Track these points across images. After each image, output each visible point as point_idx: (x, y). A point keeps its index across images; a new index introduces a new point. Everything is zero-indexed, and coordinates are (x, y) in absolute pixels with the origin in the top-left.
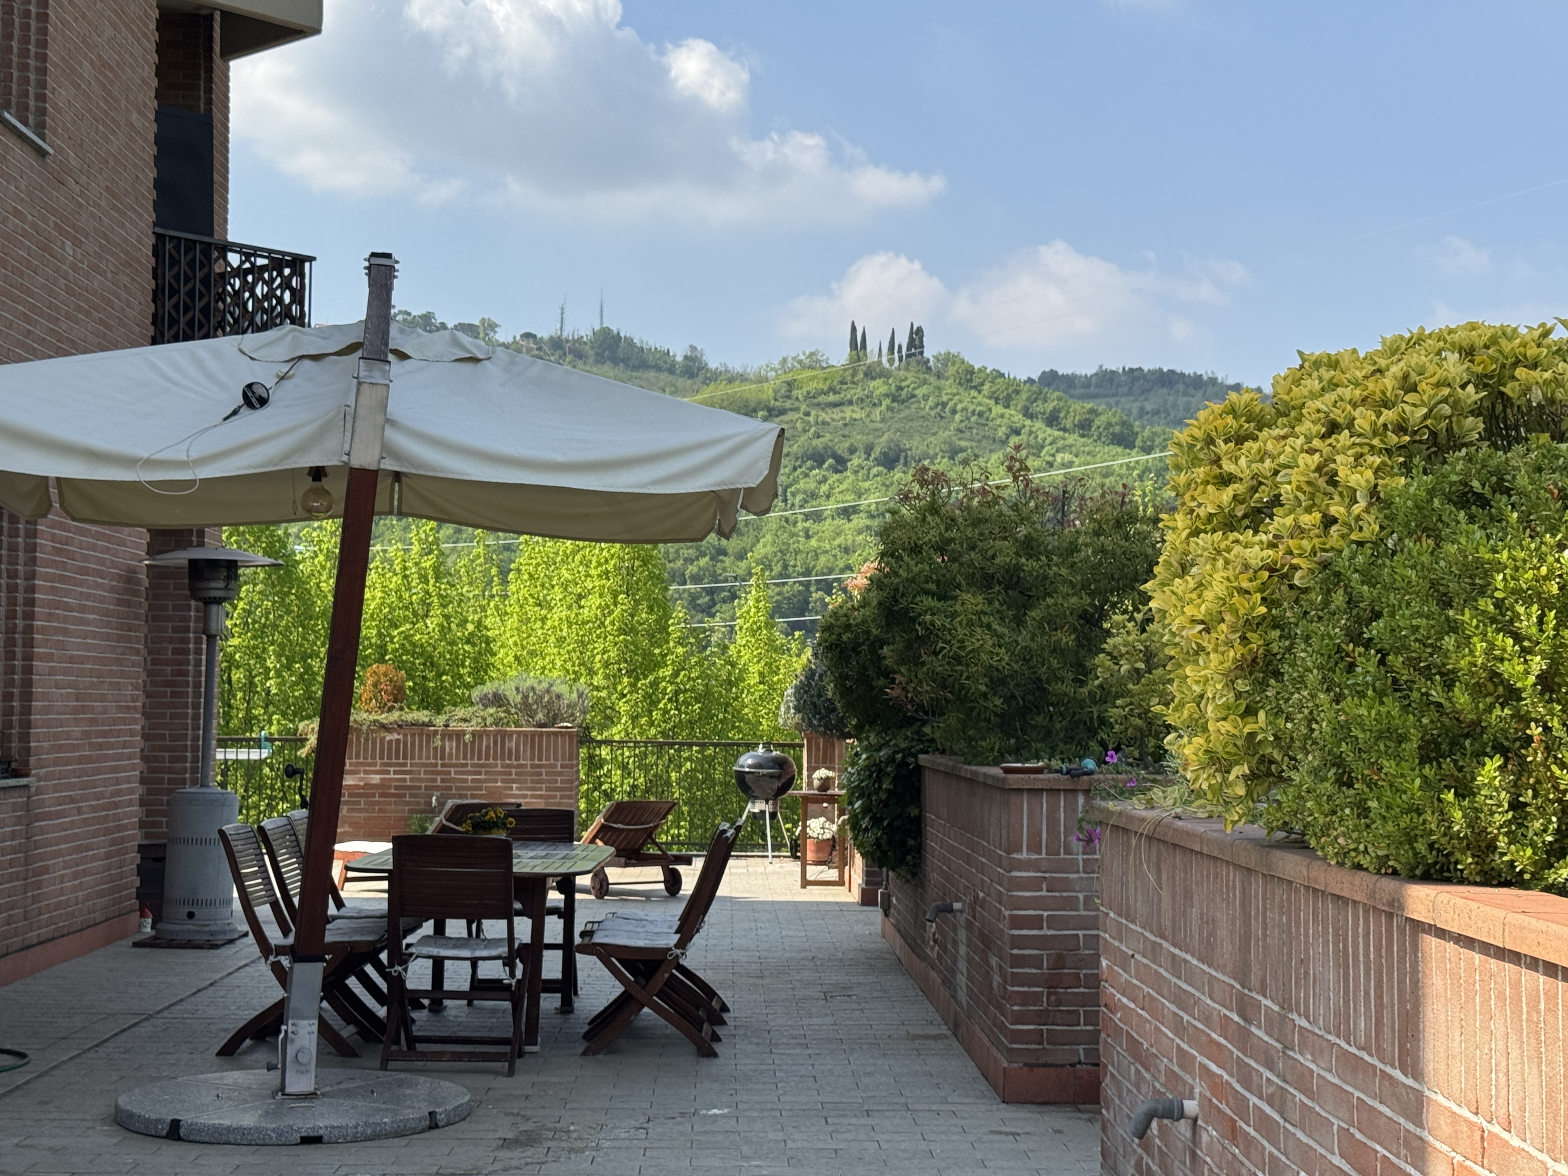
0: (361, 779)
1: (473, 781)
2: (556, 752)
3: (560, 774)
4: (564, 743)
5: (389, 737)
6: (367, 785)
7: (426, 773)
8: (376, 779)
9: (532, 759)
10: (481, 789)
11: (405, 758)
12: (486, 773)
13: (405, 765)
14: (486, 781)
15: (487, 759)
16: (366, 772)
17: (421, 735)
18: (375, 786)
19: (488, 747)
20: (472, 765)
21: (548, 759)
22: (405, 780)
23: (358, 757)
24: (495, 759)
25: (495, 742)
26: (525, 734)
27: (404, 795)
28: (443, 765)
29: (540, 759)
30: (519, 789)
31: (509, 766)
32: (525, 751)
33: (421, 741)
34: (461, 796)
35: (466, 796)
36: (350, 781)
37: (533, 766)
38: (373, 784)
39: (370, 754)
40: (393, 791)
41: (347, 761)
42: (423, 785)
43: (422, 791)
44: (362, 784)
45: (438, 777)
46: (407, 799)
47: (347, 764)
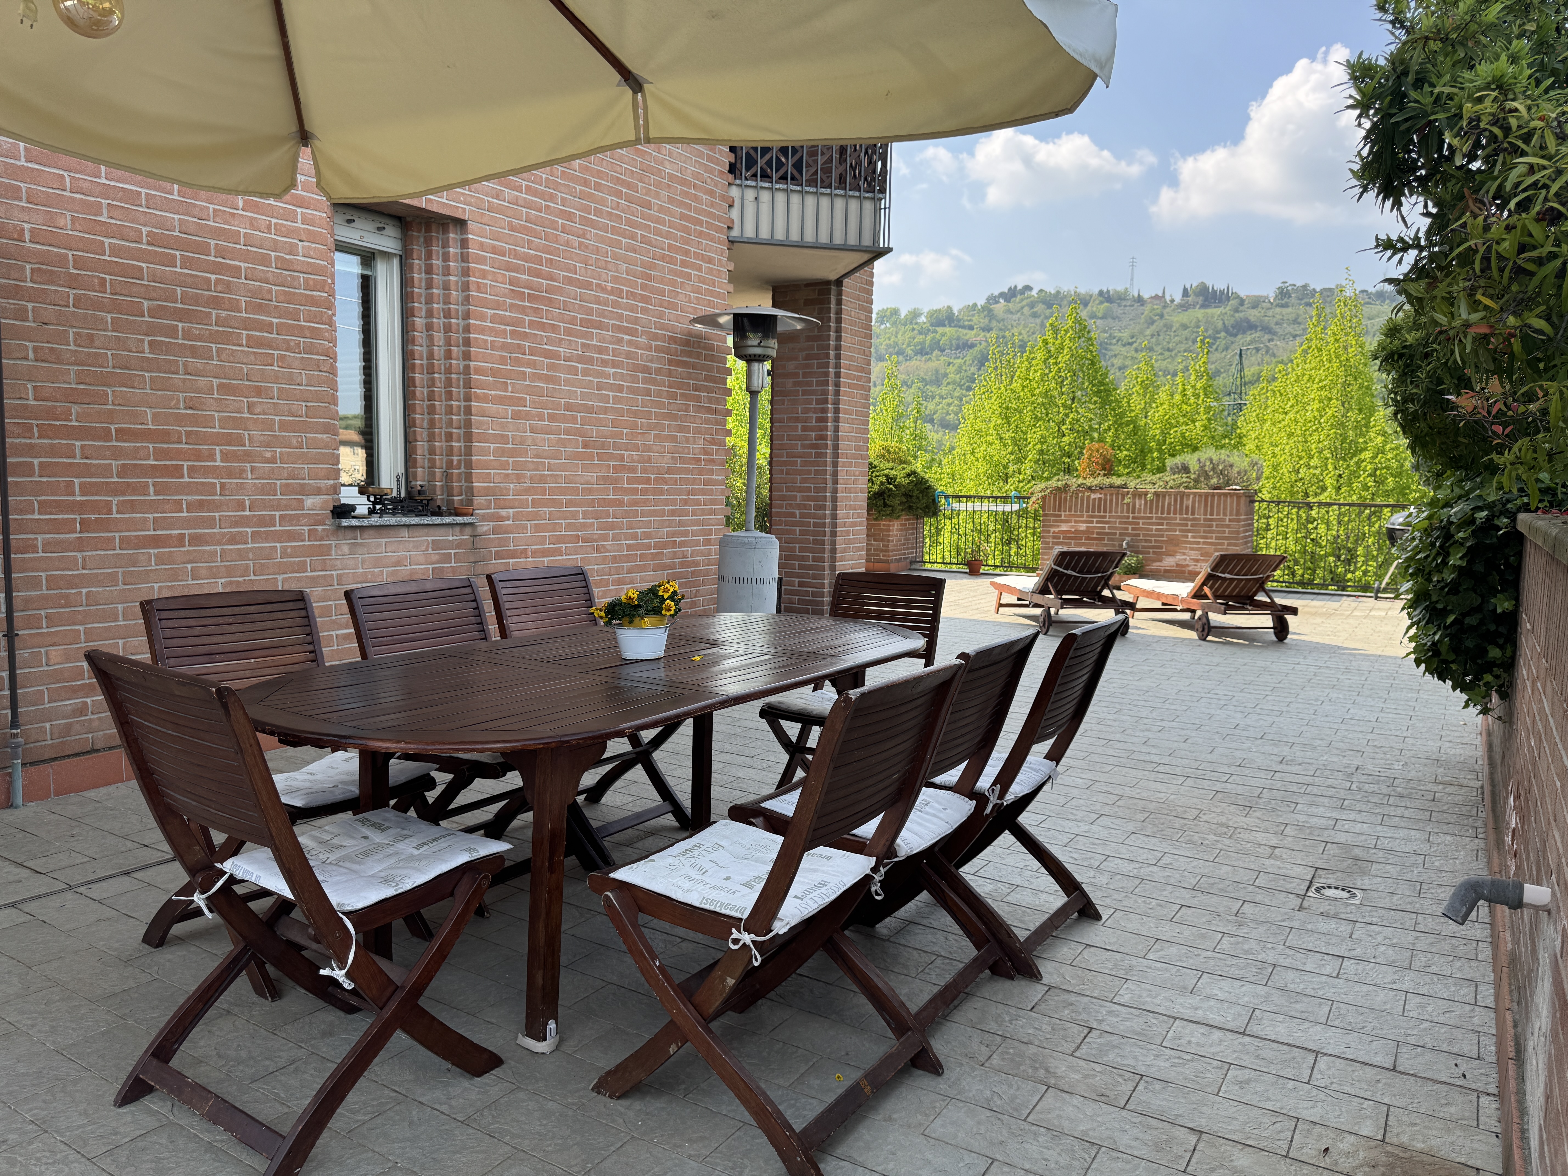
0: (1072, 527)
1: (1157, 530)
2: (1225, 509)
3: (1228, 526)
4: (1232, 503)
5: (1093, 496)
6: (1077, 531)
7: (1120, 523)
8: (1083, 527)
9: (1205, 514)
10: (1162, 536)
11: (1105, 512)
12: (1167, 524)
13: (1105, 517)
14: (1167, 530)
15: (1169, 513)
16: (1076, 522)
17: (1117, 494)
18: (1083, 532)
19: (1169, 504)
20: (1157, 518)
21: (1218, 514)
22: (1104, 528)
23: (1070, 510)
24: (1175, 513)
25: (1176, 501)
26: (1200, 495)
27: (1104, 539)
28: (1133, 518)
29: (1212, 514)
30: (1193, 537)
31: (1186, 519)
32: (1199, 507)
33: (1117, 499)
34: (1146, 541)
35: (1150, 541)
36: (1064, 527)
37: (1205, 520)
38: (1081, 530)
39: (1079, 508)
40: (1095, 535)
41: (1063, 513)
42: (1118, 532)
43: (1117, 537)
44: (1073, 530)
45: (1130, 526)
46: (1106, 542)
47: (1063, 515)
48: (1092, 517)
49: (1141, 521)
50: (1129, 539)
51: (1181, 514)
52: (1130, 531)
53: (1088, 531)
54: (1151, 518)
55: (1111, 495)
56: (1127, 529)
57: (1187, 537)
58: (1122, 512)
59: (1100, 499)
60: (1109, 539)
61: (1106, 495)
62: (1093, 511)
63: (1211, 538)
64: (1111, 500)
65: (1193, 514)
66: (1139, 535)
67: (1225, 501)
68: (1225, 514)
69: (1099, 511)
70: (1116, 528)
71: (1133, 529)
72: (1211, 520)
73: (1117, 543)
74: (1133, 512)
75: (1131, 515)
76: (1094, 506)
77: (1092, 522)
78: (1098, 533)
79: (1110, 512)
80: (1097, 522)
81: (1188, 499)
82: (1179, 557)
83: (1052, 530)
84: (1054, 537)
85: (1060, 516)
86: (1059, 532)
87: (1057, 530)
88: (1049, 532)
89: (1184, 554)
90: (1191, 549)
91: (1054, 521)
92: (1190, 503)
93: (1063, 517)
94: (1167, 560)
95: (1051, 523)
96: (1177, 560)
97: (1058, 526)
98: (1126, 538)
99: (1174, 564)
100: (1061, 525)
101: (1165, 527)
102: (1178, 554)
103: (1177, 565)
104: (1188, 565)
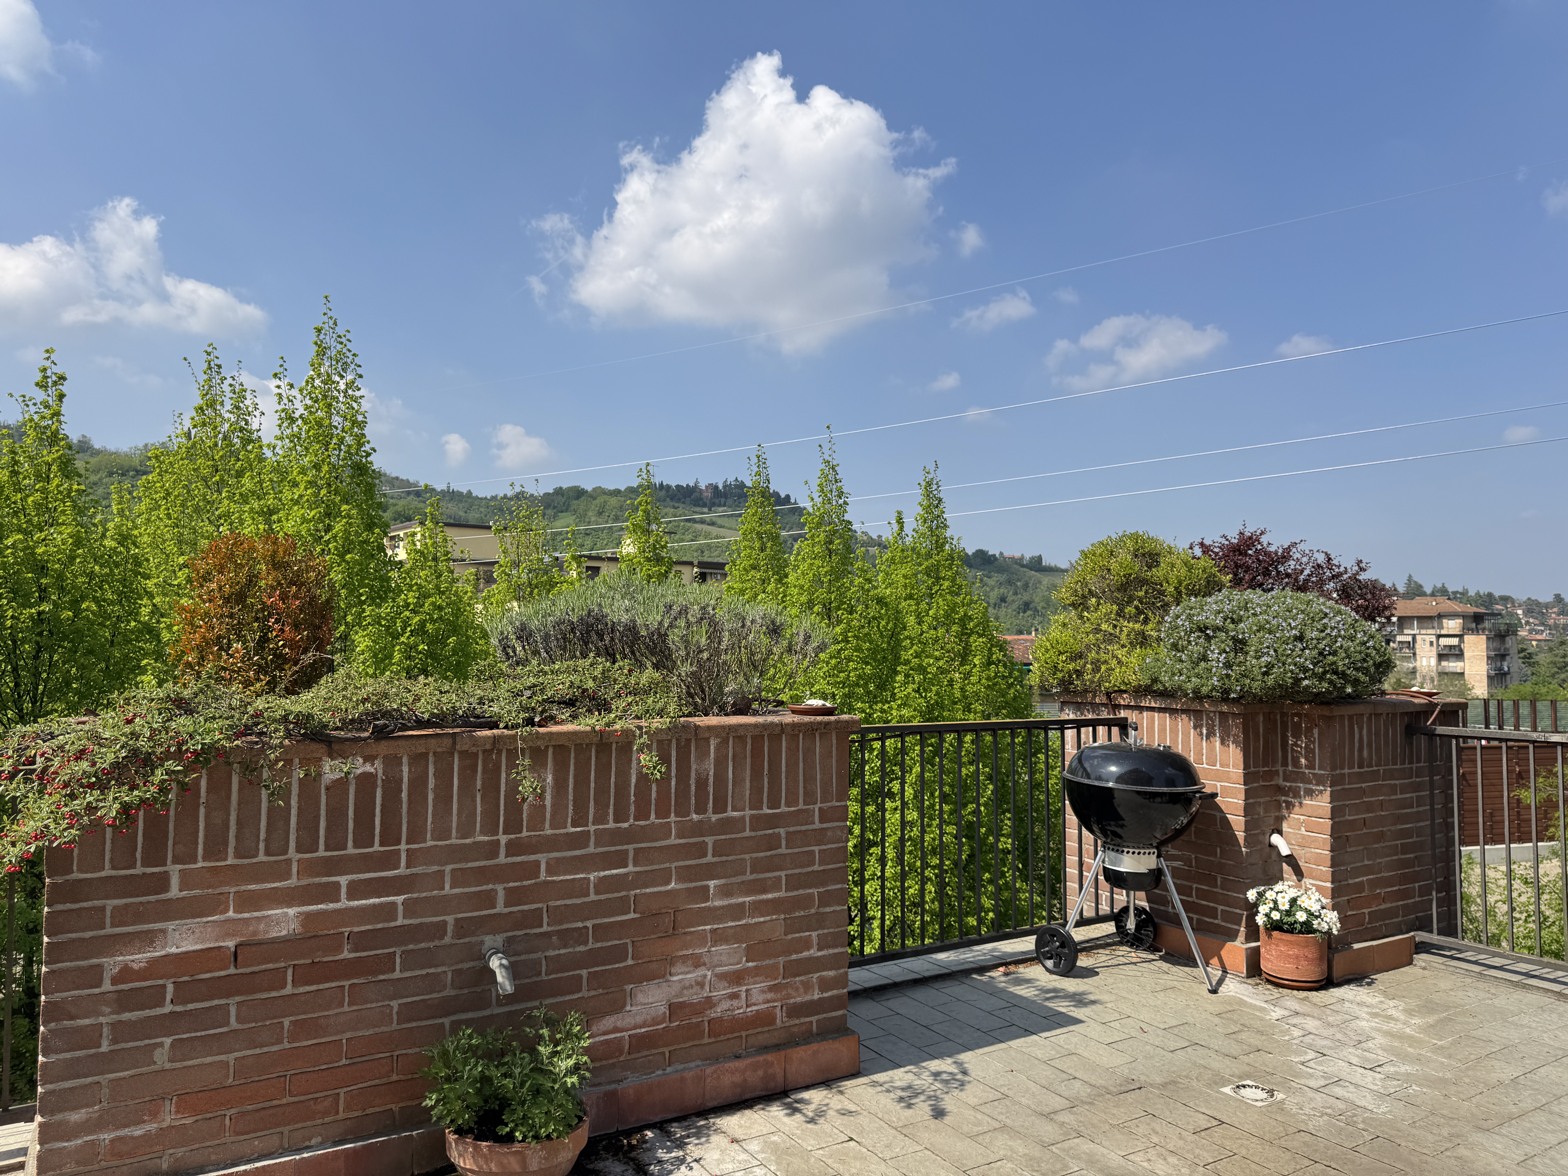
0: (229, 929)
1: (601, 885)
5: (335, 770)
7: (459, 878)
8: (283, 920)
9: (755, 803)
12: (638, 856)
13: (389, 860)
14: (637, 881)
16: (248, 902)
17: (446, 757)
19: (644, 778)
20: (600, 838)
22: (388, 911)
23: (215, 849)
27: (388, 963)
30: (723, 892)
31: (698, 829)
33: (444, 777)
34: (565, 937)
35: (581, 936)
36: (184, 940)
37: (758, 822)
38: (274, 941)
39: (263, 836)
40: (346, 954)
41: (174, 871)
42: (450, 919)
43: (447, 940)
44: (231, 944)
45: (500, 888)
46: (397, 974)
47: (175, 882)
48: (331, 868)
49: (543, 858)
50: (499, 940)
51: (682, 811)
52: (500, 908)
53: (312, 937)
54: (580, 840)
55: (419, 759)
56: (489, 899)
58: (466, 830)
59: (366, 781)
60: (409, 960)
61: (392, 762)
62: (336, 842)
63: (775, 886)
64: (418, 784)
65: (720, 807)
66: (535, 918)
67: (809, 752)
68: (810, 798)
69: (364, 837)
70: (443, 904)
71: (513, 896)
72: (772, 821)
73: (446, 972)
74: (513, 826)
75: (503, 839)
76: (337, 815)
77: (331, 893)
78: (359, 941)
79: (415, 836)
80: (355, 890)
81: (703, 754)
82: (682, 977)
83: (113, 963)
84: (124, 1001)
85: (162, 883)
86: (154, 968)
87: (138, 959)
88: (95, 976)
89: (697, 962)
90: (719, 937)
91: (121, 916)
92: (710, 766)
93: (174, 892)
94: (640, 998)
95: (109, 930)
96: (675, 989)
97: (149, 939)
98: (489, 941)
99: (663, 1009)
100: (164, 931)
101: (631, 868)
102: (678, 968)
103: (674, 1009)
104: (709, 1003)
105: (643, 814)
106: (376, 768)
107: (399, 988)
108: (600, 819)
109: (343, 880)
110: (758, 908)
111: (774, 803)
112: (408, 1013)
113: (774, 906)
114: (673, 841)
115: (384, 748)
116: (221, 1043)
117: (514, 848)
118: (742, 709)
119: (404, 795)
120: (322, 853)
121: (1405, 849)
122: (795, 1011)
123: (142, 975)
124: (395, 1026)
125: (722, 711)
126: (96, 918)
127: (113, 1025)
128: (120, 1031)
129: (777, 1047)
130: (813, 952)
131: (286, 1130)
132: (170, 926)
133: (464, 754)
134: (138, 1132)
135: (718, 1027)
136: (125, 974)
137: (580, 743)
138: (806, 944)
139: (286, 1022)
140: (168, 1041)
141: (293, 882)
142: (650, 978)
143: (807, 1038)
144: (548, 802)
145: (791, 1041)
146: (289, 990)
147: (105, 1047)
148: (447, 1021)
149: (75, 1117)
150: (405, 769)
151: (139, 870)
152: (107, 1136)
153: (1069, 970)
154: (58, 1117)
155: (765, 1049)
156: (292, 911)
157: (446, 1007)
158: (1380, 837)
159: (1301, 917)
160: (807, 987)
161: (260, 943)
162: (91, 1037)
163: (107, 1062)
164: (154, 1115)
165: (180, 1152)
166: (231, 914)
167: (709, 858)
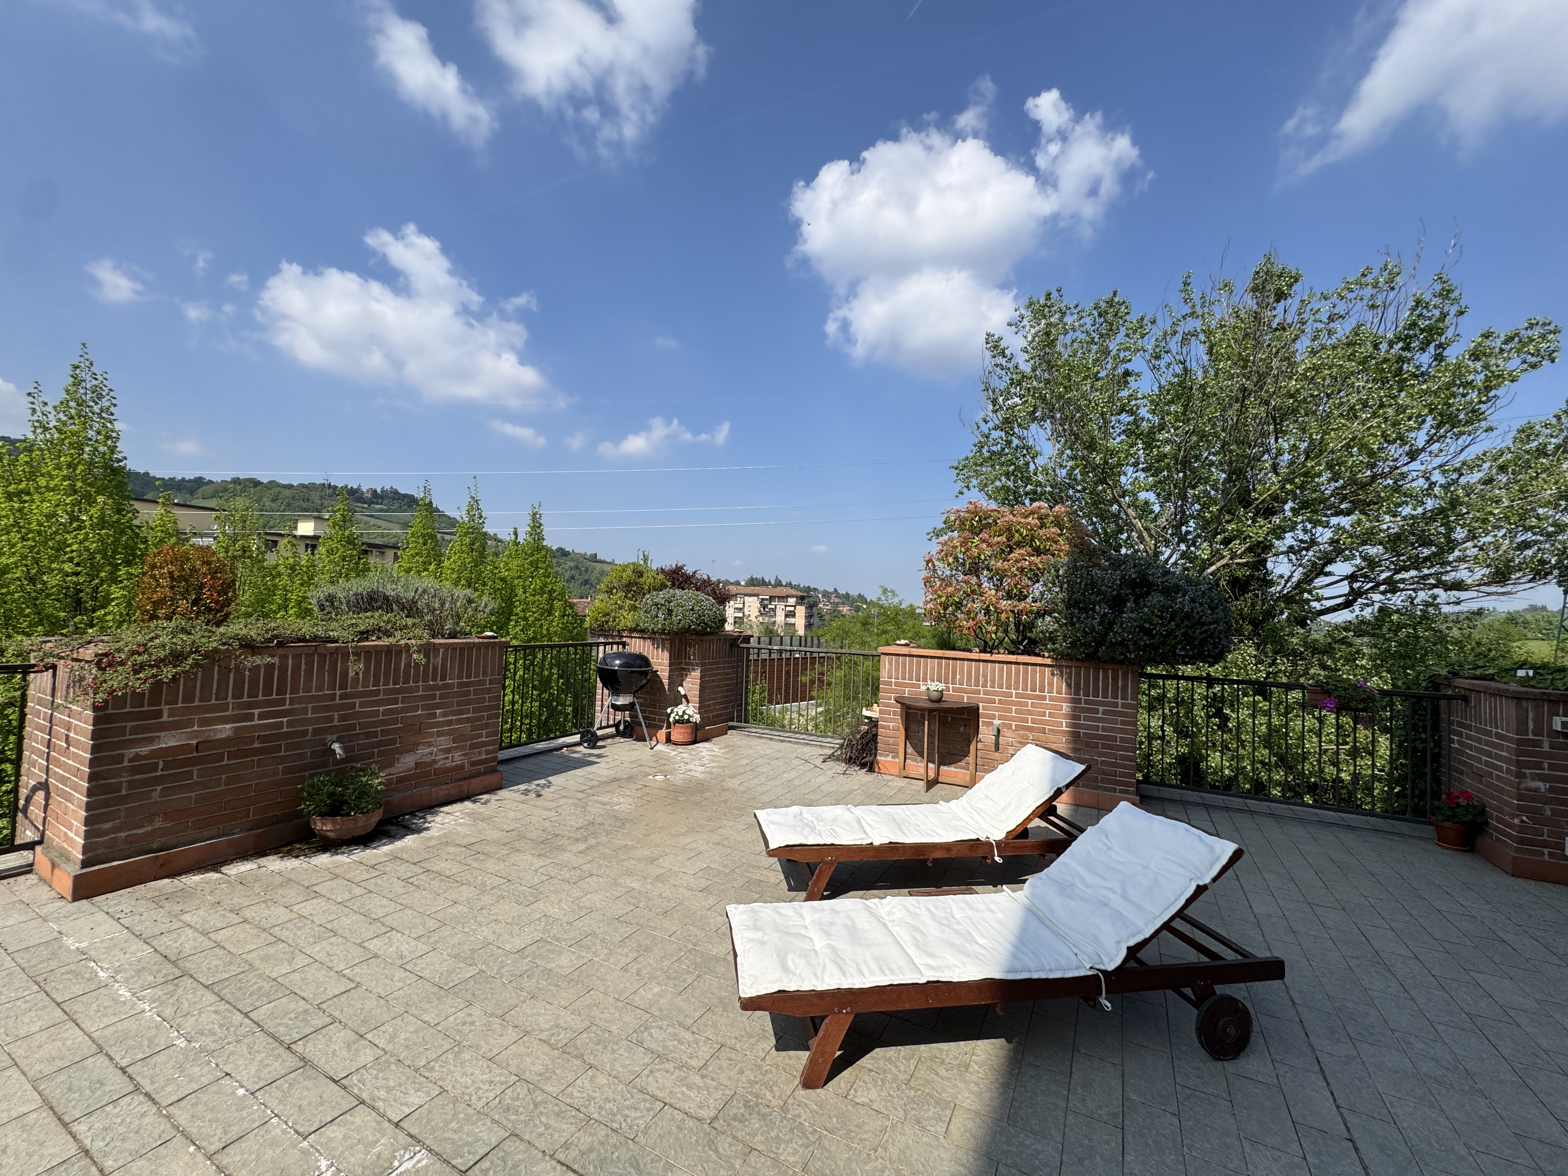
0: (194, 735)
1: (385, 713)
5: (258, 660)
6: (204, 744)
7: (315, 710)
8: (225, 730)
9: (461, 676)
10: (395, 721)
13: (280, 702)
14: (404, 710)
18: (221, 743)
21: (474, 674)
22: (278, 725)
23: (189, 698)
27: (277, 748)
30: (444, 715)
31: (434, 688)
33: (310, 665)
34: (368, 735)
35: (375, 734)
36: (169, 741)
37: (460, 685)
38: (218, 740)
39: (214, 691)
40: (256, 745)
41: (165, 709)
42: (310, 728)
43: (308, 738)
44: (194, 742)
45: (336, 714)
46: (282, 754)
47: (165, 714)
48: (250, 705)
49: (357, 701)
50: (335, 737)
51: (425, 680)
52: (336, 723)
53: (238, 738)
54: (376, 693)
55: (297, 657)
56: (331, 719)
57: (434, 715)
58: (320, 688)
59: (270, 667)
60: (289, 747)
61: (284, 658)
62: (253, 693)
63: (468, 712)
64: (296, 668)
65: (443, 678)
66: (353, 727)
67: (486, 655)
68: (485, 674)
69: (268, 691)
70: (308, 722)
71: (342, 718)
72: (467, 684)
73: (307, 751)
74: (343, 686)
75: (338, 692)
76: (254, 682)
77: (251, 717)
78: (263, 739)
79: (295, 690)
80: (261, 716)
81: (436, 656)
82: (422, 751)
83: (130, 753)
84: (135, 770)
85: (160, 714)
86: (153, 754)
87: (144, 750)
88: (120, 759)
89: (430, 745)
90: (440, 734)
91: (135, 730)
92: (439, 660)
93: (165, 718)
94: (402, 760)
95: (128, 737)
96: (419, 756)
97: (151, 741)
98: (329, 737)
99: (413, 765)
100: (159, 737)
101: (400, 705)
102: (421, 747)
103: (418, 765)
104: (435, 761)
105: (406, 681)
106: (276, 660)
107: (284, 760)
108: (386, 683)
109: (256, 712)
110: (458, 721)
111: (469, 677)
112: (286, 771)
113: (467, 720)
114: (420, 693)
115: (281, 651)
116: (189, 788)
117: (342, 697)
118: (453, 635)
119: (289, 673)
120: (245, 699)
121: (727, 691)
122: (473, 764)
123: (146, 757)
124: (280, 777)
125: (443, 637)
126: (122, 731)
127: (128, 782)
128: (131, 785)
129: (465, 779)
130: (483, 739)
131: (221, 826)
132: (162, 734)
133: (320, 655)
134: (141, 831)
135: (437, 772)
136: (137, 757)
137: (378, 650)
138: (481, 736)
139: (224, 777)
140: (159, 788)
141: (229, 713)
142: (407, 752)
143: (479, 774)
144: (361, 676)
145: (471, 776)
146: (225, 762)
147: (124, 792)
148: (307, 774)
149: (106, 826)
150: (290, 661)
151: (146, 708)
152: (123, 835)
153: (594, 747)
154: (97, 826)
155: (460, 780)
156: (228, 726)
157: (307, 767)
158: (718, 686)
159: (686, 717)
160: (480, 753)
161: (210, 741)
162: (117, 788)
163: (123, 800)
164: (150, 823)
165: (163, 840)
166: (195, 728)
167: (437, 701)
